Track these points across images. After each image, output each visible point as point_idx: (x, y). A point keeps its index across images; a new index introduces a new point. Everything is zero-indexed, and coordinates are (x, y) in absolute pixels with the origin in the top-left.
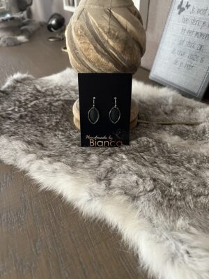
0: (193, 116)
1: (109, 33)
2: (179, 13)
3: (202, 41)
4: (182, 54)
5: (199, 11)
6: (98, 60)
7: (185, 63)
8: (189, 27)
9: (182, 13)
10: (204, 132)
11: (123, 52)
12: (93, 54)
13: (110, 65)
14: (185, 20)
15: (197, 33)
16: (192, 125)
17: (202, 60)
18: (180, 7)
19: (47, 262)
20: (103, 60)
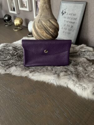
0: (75, 50)
1: (50, 27)
2: (62, 15)
3: (72, 25)
4: (66, 29)
5: (70, 14)
6: (47, 36)
7: (67, 32)
8: (67, 20)
9: (63, 15)
10: (80, 55)
11: (54, 32)
12: (45, 34)
13: (51, 37)
14: (65, 18)
15: (70, 22)
16: (75, 53)
17: (73, 31)
18: (62, 13)
19: (50, 100)
20: (48, 36)
